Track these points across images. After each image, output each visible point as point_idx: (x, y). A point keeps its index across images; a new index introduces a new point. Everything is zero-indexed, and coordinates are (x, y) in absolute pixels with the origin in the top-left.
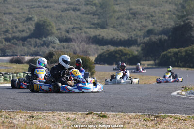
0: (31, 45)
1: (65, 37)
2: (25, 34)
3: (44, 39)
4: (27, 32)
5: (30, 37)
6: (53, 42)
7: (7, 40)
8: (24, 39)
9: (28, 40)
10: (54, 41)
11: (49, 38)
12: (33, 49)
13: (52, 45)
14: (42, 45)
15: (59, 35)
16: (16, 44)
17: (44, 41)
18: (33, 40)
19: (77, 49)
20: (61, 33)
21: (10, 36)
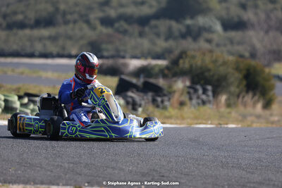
0: (158, 35)
1: (236, 19)
2: (146, 10)
3: (189, 22)
4: (151, 6)
5: (157, 16)
6: (209, 30)
7: (107, 22)
8: (143, 21)
9: (153, 22)
10: (211, 27)
11: (201, 20)
12: (162, 44)
13: (206, 35)
14: (183, 36)
15: (224, 13)
16: (125, 32)
17: (188, 27)
18: (163, 25)
19: (258, 45)
20: (228, 9)
21: (113, 13)
